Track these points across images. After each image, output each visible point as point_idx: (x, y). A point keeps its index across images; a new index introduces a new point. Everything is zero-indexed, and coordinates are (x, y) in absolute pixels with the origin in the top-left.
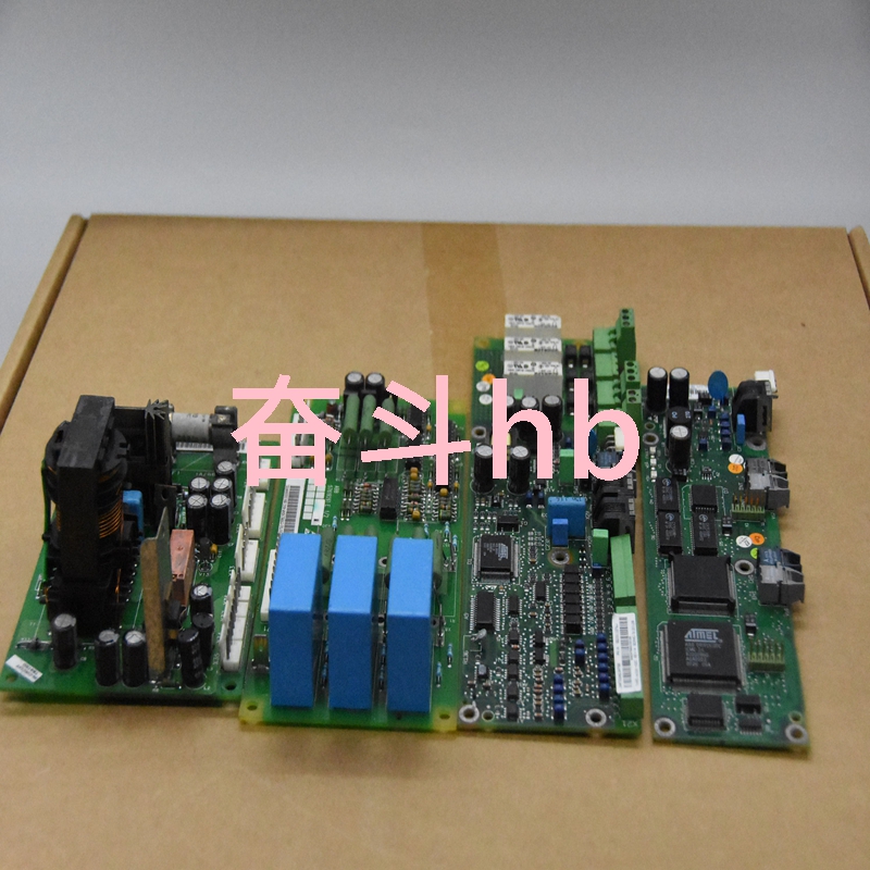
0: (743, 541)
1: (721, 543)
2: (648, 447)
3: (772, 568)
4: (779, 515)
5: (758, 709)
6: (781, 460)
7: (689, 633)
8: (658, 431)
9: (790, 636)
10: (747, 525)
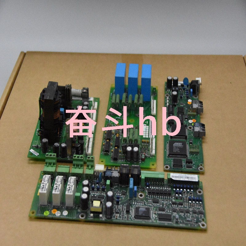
0: (190, 121)
1: (184, 122)
2: (166, 98)
3: (197, 127)
4: (200, 115)
5: (192, 162)
6: (201, 100)
7: (175, 144)
8: (169, 93)
9: (201, 145)
10: (192, 117)
